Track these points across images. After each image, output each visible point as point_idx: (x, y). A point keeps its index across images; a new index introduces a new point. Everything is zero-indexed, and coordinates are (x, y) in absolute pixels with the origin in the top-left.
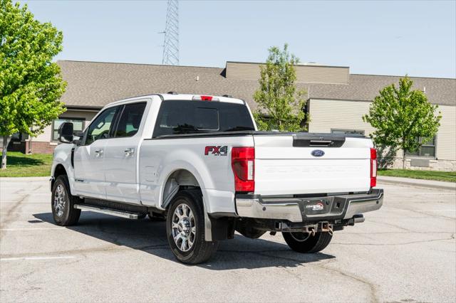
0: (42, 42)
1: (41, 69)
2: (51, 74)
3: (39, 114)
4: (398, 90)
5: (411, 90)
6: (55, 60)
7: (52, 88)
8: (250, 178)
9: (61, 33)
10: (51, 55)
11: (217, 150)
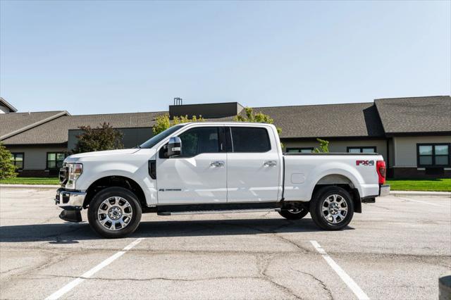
11: (366, 163)
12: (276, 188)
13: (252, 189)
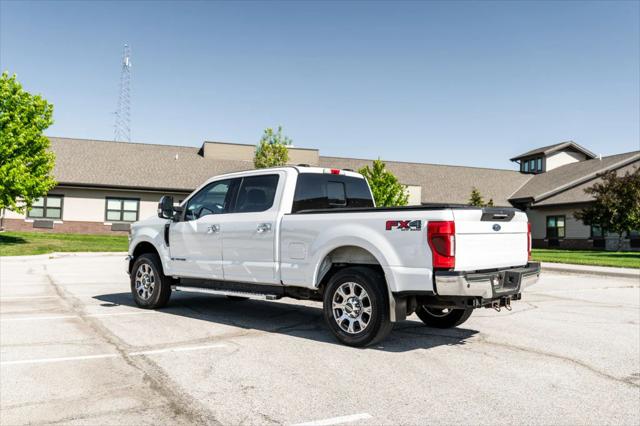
0: (31, 115)
1: (31, 143)
2: (40, 148)
3: (26, 189)
4: (372, 171)
5: (384, 171)
6: (45, 133)
7: (41, 162)
8: (452, 254)
9: (51, 106)
10: (41, 129)
11: (405, 225)
12: (271, 264)
13: (246, 264)
